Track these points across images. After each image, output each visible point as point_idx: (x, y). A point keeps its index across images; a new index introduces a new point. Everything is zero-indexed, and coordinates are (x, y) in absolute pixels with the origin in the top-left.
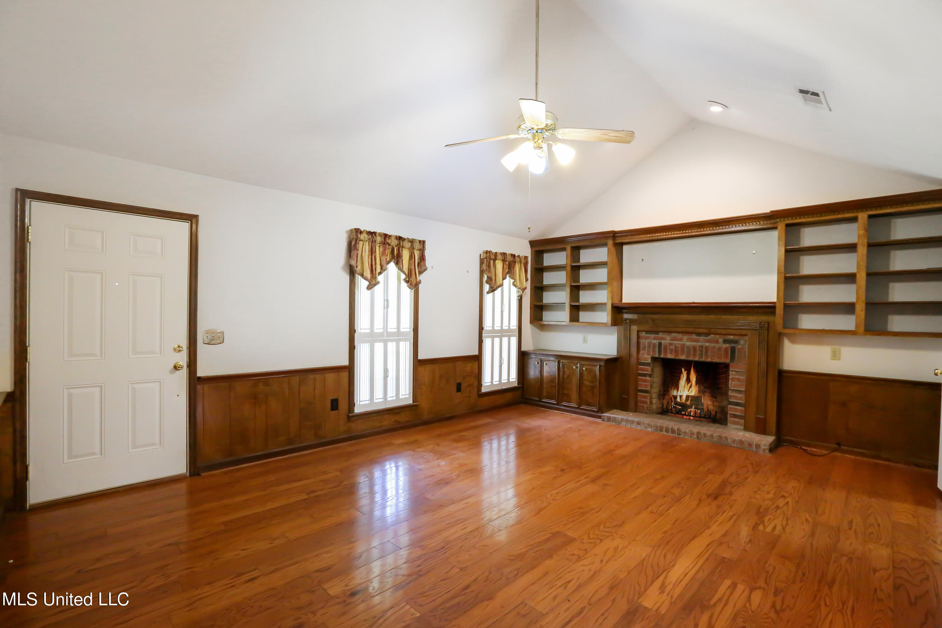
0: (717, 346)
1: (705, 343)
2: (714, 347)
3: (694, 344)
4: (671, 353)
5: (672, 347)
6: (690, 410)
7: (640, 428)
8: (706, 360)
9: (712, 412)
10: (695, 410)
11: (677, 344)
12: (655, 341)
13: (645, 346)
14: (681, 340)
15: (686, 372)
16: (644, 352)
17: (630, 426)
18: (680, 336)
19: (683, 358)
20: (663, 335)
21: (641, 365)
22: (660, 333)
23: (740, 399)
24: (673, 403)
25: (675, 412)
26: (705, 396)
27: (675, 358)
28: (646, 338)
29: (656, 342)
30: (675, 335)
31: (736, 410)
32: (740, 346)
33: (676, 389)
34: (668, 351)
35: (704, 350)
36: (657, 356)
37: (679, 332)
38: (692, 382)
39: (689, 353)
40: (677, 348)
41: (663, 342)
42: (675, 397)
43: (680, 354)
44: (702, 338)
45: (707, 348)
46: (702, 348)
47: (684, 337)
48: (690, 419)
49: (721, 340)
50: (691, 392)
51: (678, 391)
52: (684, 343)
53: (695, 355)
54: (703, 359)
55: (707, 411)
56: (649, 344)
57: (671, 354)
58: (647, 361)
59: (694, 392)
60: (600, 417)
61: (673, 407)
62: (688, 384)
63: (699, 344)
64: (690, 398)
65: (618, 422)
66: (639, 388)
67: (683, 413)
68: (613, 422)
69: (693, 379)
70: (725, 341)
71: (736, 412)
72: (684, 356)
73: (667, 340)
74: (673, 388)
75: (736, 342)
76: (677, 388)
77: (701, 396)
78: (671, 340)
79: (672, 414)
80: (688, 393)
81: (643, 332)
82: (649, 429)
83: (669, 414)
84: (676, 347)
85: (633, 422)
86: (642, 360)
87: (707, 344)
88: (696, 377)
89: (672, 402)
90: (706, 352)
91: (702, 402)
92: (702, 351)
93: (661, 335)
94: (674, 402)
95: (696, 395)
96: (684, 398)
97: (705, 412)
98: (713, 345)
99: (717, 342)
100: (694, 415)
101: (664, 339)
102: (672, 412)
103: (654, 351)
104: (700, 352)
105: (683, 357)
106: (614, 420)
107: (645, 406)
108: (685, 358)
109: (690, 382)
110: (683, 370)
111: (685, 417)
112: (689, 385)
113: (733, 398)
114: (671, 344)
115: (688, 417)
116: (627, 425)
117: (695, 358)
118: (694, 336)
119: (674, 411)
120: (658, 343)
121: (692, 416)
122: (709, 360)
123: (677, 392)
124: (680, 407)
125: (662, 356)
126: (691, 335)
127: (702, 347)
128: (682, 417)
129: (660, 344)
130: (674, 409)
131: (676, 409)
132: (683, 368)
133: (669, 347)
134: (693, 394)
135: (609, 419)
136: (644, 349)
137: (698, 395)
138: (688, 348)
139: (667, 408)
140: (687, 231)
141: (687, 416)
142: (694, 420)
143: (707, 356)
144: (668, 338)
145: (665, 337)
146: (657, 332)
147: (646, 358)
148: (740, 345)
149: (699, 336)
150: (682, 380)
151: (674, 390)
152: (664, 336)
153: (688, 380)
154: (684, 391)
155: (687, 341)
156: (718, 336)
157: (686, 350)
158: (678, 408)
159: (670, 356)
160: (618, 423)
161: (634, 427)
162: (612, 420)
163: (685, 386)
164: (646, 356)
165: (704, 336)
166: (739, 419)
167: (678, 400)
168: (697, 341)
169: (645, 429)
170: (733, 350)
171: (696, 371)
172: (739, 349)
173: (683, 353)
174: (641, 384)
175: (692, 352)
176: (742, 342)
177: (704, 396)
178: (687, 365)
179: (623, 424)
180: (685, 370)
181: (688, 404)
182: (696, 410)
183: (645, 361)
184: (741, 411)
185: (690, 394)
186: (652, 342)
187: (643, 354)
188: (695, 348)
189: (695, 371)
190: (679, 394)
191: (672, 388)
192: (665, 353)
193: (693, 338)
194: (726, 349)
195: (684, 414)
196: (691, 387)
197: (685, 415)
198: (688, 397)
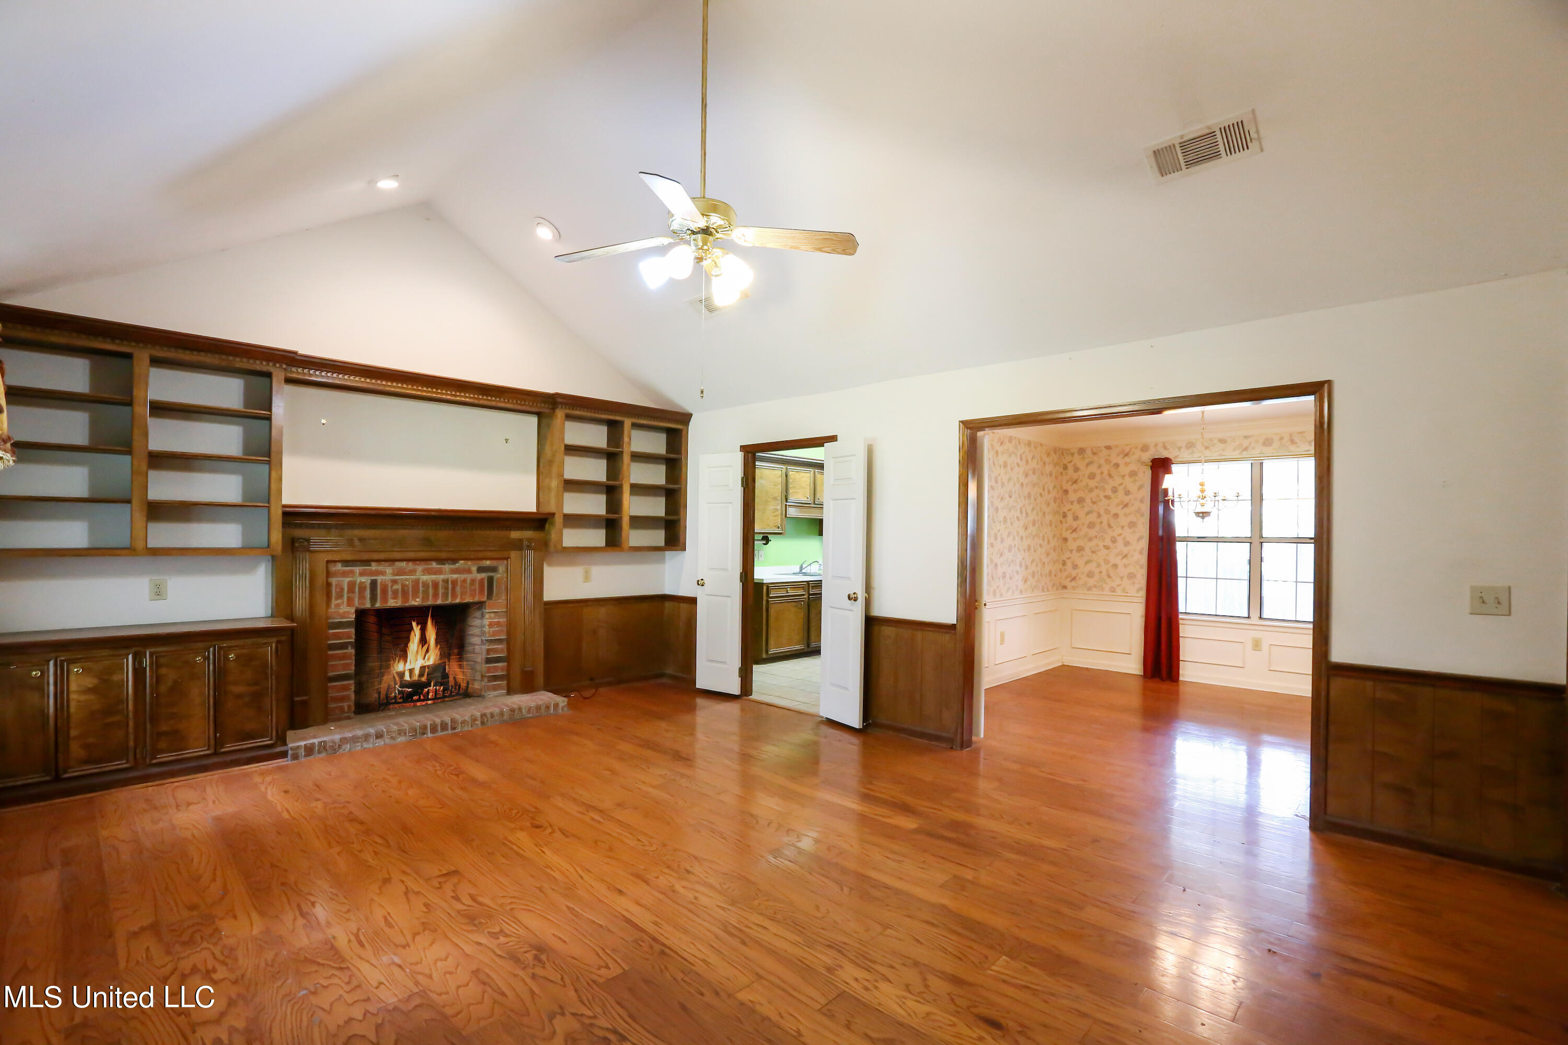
0: (468, 577)
1: (452, 574)
2: (464, 581)
3: (434, 577)
4: (395, 597)
5: (395, 587)
6: (427, 690)
7: (383, 743)
8: (454, 602)
9: (462, 684)
10: (435, 687)
11: (406, 580)
12: (363, 579)
13: (342, 589)
14: (413, 572)
15: (419, 626)
16: (339, 601)
17: (362, 747)
18: (411, 565)
19: (416, 604)
20: (379, 565)
21: (332, 629)
22: (373, 564)
23: (501, 651)
24: (397, 686)
25: (401, 700)
26: (451, 661)
27: (403, 605)
28: (344, 574)
29: (366, 580)
30: (404, 564)
31: (496, 668)
32: (499, 576)
33: (403, 660)
34: (390, 593)
35: (450, 586)
36: (368, 605)
37: (408, 560)
38: (429, 642)
39: (426, 592)
40: (406, 588)
41: (380, 579)
42: (401, 675)
43: (411, 597)
44: (447, 567)
45: (454, 583)
46: (448, 583)
47: (417, 567)
48: (427, 704)
49: (474, 569)
50: (428, 659)
51: (406, 662)
52: (417, 577)
53: (436, 595)
54: (449, 601)
55: (453, 685)
56: (351, 586)
57: (394, 599)
58: (348, 618)
59: (432, 658)
60: (284, 755)
61: (397, 692)
62: (422, 647)
63: (442, 577)
64: (427, 670)
65: (330, 750)
66: (331, 674)
67: (415, 698)
68: (319, 752)
69: (431, 636)
70: (481, 570)
71: (497, 672)
72: (417, 600)
73: (386, 574)
74: (397, 661)
75: (494, 569)
76: (404, 657)
77: (445, 662)
78: (394, 574)
79: (397, 706)
80: (423, 662)
81: (338, 563)
82: (401, 739)
83: (391, 706)
84: (403, 586)
85: (367, 737)
86: (334, 618)
87: (455, 576)
88: (437, 633)
89: (396, 684)
90: (454, 589)
91: (447, 672)
92: (447, 588)
93: (374, 567)
94: (399, 684)
95: (437, 663)
96: (417, 672)
97: (452, 686)
98: (463, 576)
99: (469, 571)
100: (434, 697)
101: (383, 573)
102: (396, 703)
103: (362, 597)
104: (443, 591)
105: (416, 602)
106: (323, 747)
107: (345, 705)
108: (420, 603)
109: (426, 642)
110: (414, 624)
111: (418, 704)
112: (425, 647)
113: (491, 653)
114: (395, 582)
115: (424, 703)
116: (354, 747)
117: (436, 601)
118: (434, 565)
119: (400, 698)
120: (369, 581)
121: (430, 700)
122: (458, 601)
123: (405, 664)
124: (410, 690)
125: (378, 605)
126: (429, 562)
127: (446, 581)
128: (415, 706)
129: (374, 584)
130: (400, 696)
131: (403, 695)
132: (414, 621)
133: (392, 587)
134: (431, 662)
135: (309, 750)
136: (340, 596)
137: (439, 662)
138: (425, 585)
139: (387, 697)
140: (439, 391)
141: (423, 700)
142: (434, 704)
143: (454, 596)
144: (389, 570)
145: (384, 570)
146: (367, 562)
147: (345, 613)
148: (499, 574)
149: (443, 565)
150: (413, 642)
151: (398, 662)
152: (381, 568)
153: (423, 640)
154: (417, 660)
155: (422, 575)
156: (469, 563)
157: (421, 589)
158: (407, 691)
159: (392, 603)
160: (333, 752)
161: (371, 746)
162: (318, 750)
163: (417, 652)
164: (344, 608)
165: (449, 564)
166: (500, 681)
167: (407, 677)
168: (439, 572)
169: (392, 742)
170: (490, 580)
171: (436, 623)
172: (498, 579)
173: (416, 594)
174: (336, 664)
175: (431, 591)
176: (501, 569)
177: (449, 662)
178: (420, 614)
179: (344, 750)
180: (418, 624)
181: (424, 680)
182: (437, 687)
183: (343, 617)
184: (502, 669)
185: (428, 664)
186: (357, 580)
187: (338, 606)
188: (435, 585)
189: (434, 623)
190: (408, 666)
191: (394, 660)
192: (385, 599)
193: (433, 568)
194: (482, 580)
195: (417, 700)
196: (427, 651)
197: (419, 700)
198: (423, 668)
